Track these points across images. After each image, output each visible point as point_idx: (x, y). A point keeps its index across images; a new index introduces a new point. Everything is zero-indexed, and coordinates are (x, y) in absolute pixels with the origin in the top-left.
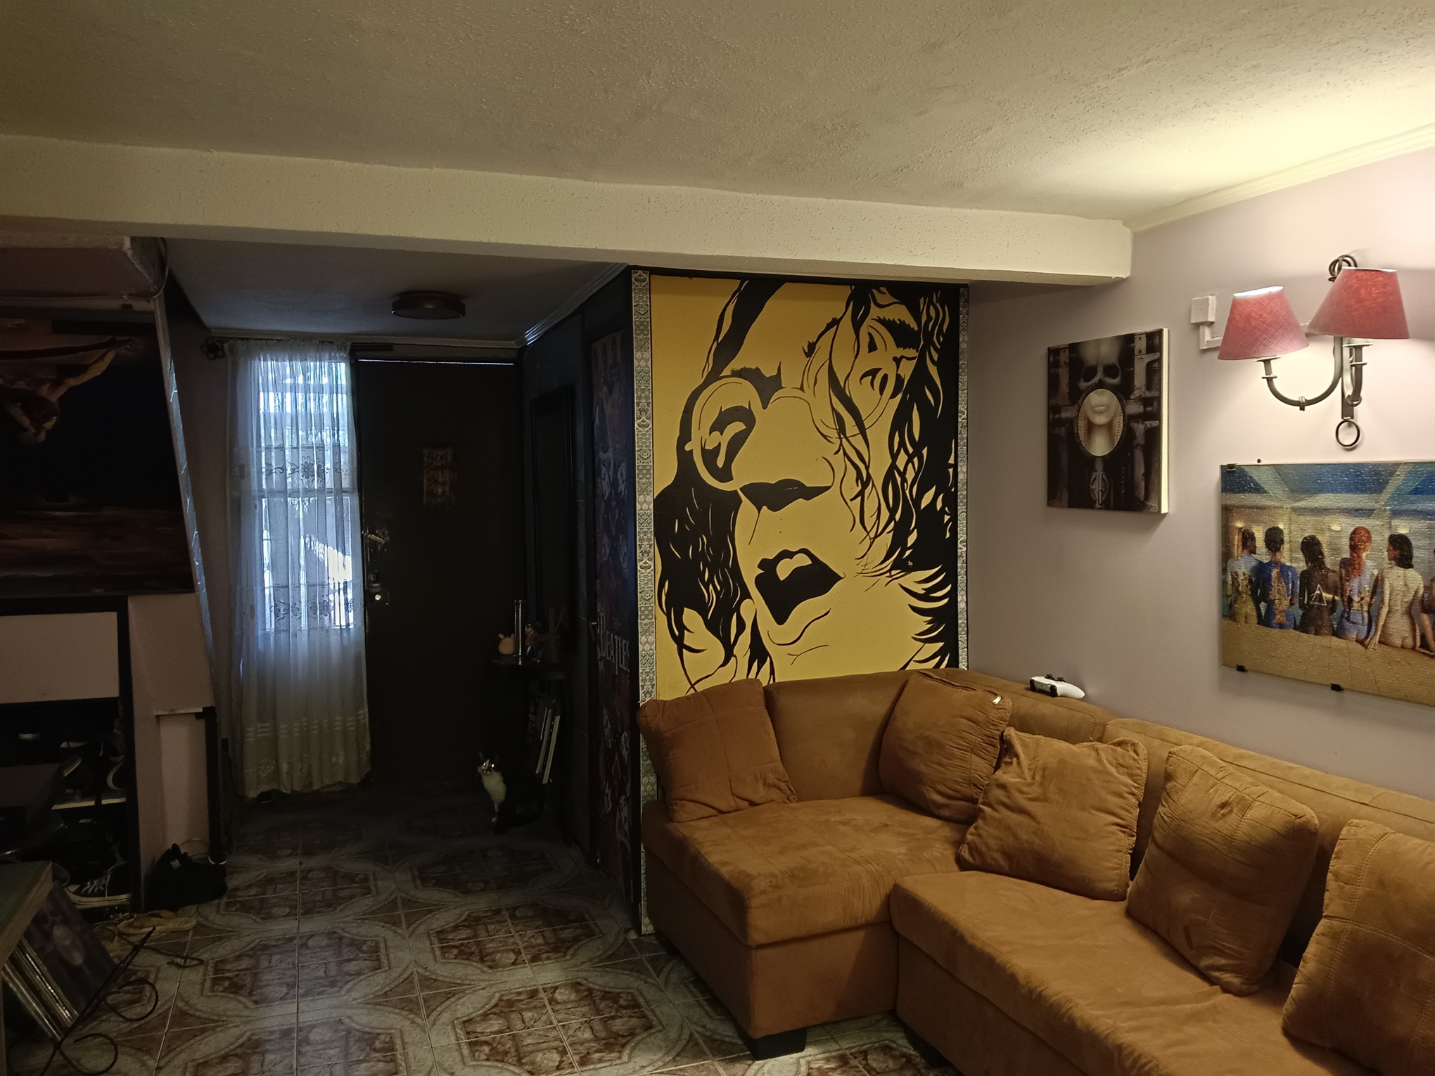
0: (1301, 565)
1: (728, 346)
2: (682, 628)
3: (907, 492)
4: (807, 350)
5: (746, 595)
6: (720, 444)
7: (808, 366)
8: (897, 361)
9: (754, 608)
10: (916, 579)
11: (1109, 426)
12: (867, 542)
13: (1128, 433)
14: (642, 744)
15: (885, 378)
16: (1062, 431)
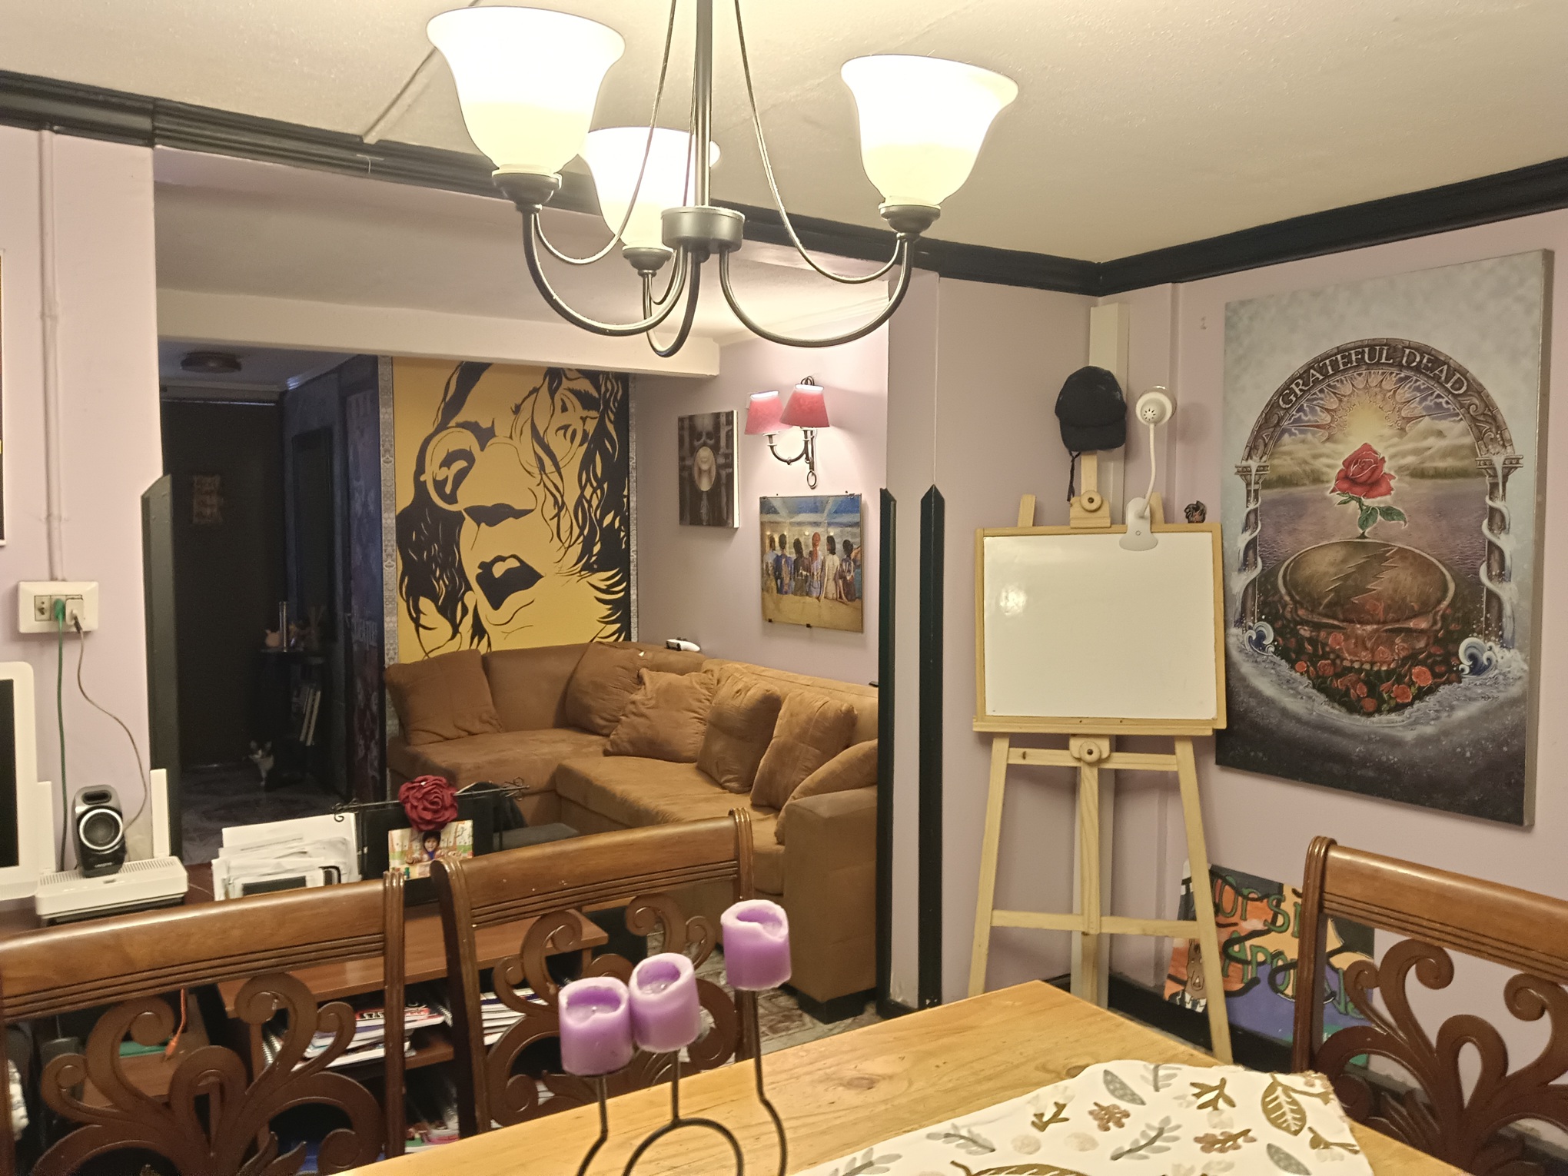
0: (794, 556)
1: (453, 406)
2: (418, 611)
3: (593, 515)
4: (514, 409)
5: (469, 588)
6: (447, 477)
7: (515, 422)
8: (584, 419)
9: (476, 597)
10: (600, 578)
11: (709, 471)
12: (563, 550)
13: (718, 475)
14: (388, 696)
15: (574, 433)
16: (686, 474)
